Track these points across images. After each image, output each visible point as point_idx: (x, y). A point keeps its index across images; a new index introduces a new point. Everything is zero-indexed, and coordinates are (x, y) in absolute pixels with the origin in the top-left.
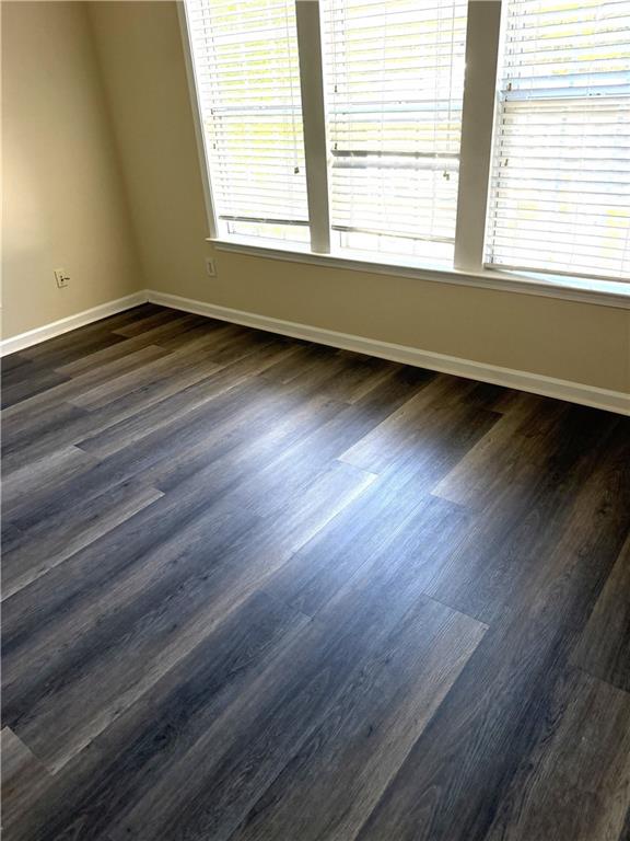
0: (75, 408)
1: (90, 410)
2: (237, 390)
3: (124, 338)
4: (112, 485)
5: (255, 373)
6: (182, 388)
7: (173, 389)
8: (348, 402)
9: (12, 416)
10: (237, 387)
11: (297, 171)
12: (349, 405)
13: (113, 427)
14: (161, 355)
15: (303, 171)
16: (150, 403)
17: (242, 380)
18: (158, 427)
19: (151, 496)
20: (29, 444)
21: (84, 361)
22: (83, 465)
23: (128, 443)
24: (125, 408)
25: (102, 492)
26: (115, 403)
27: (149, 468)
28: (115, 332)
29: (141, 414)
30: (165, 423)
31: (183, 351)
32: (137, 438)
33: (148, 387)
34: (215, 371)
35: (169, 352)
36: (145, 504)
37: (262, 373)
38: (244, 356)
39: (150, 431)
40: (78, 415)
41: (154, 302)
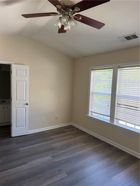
0: (53, 147)
1: (55, 148)
2: (88, 151)
3: (66, 132)
4: (56, 169)
5: (92, 148)
6: (75, 148)
7: (73, 147)
8: (115, 162)
9: (40, 145)
10: (88, 150)
11: (108, 106)
12: (116, 163)
13: (59, 154)
14: (72, 138)
15: (110, 106)
16: (68, 150)
17: (89, 149)
18: (69, 156)
19: (64, 175)
20: (41, 153)
21: (57, 136)
22: (51, 162)
23: (62, 159)
24: (63, 150)
25: (54, 170)
26: (61, 148)
27: (65, 167)
28: (64, 130)
29: (66, 152)
30: (70, 156)
31: (77, 138)
32: (64, 158)
33: (68, 145)
34: (83, 145)
35: (74, 138)
36: (63, 177)
37: (94, 148)
38: (90, 143)
39: (67, 157)
40: (52, 149)
41: (73, 125)
